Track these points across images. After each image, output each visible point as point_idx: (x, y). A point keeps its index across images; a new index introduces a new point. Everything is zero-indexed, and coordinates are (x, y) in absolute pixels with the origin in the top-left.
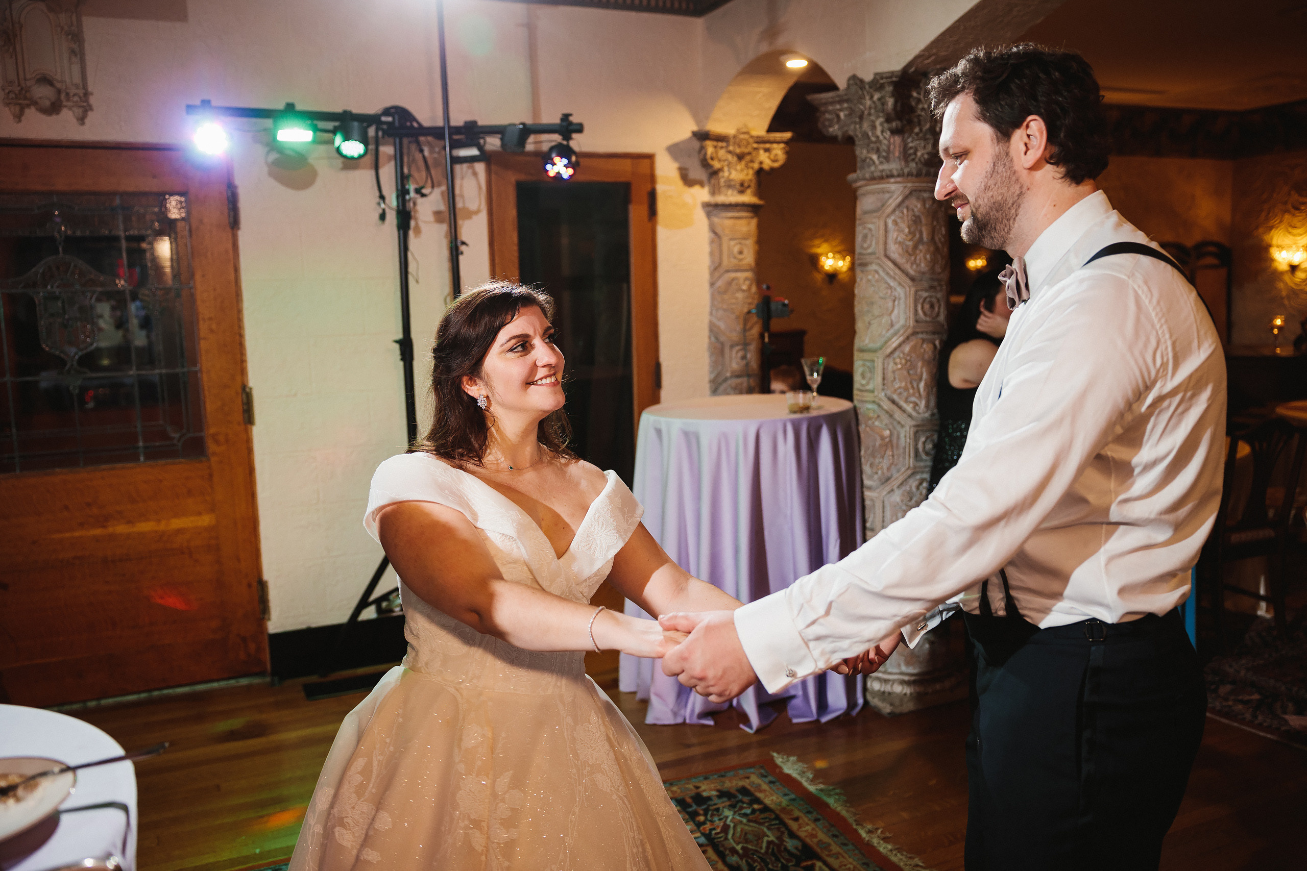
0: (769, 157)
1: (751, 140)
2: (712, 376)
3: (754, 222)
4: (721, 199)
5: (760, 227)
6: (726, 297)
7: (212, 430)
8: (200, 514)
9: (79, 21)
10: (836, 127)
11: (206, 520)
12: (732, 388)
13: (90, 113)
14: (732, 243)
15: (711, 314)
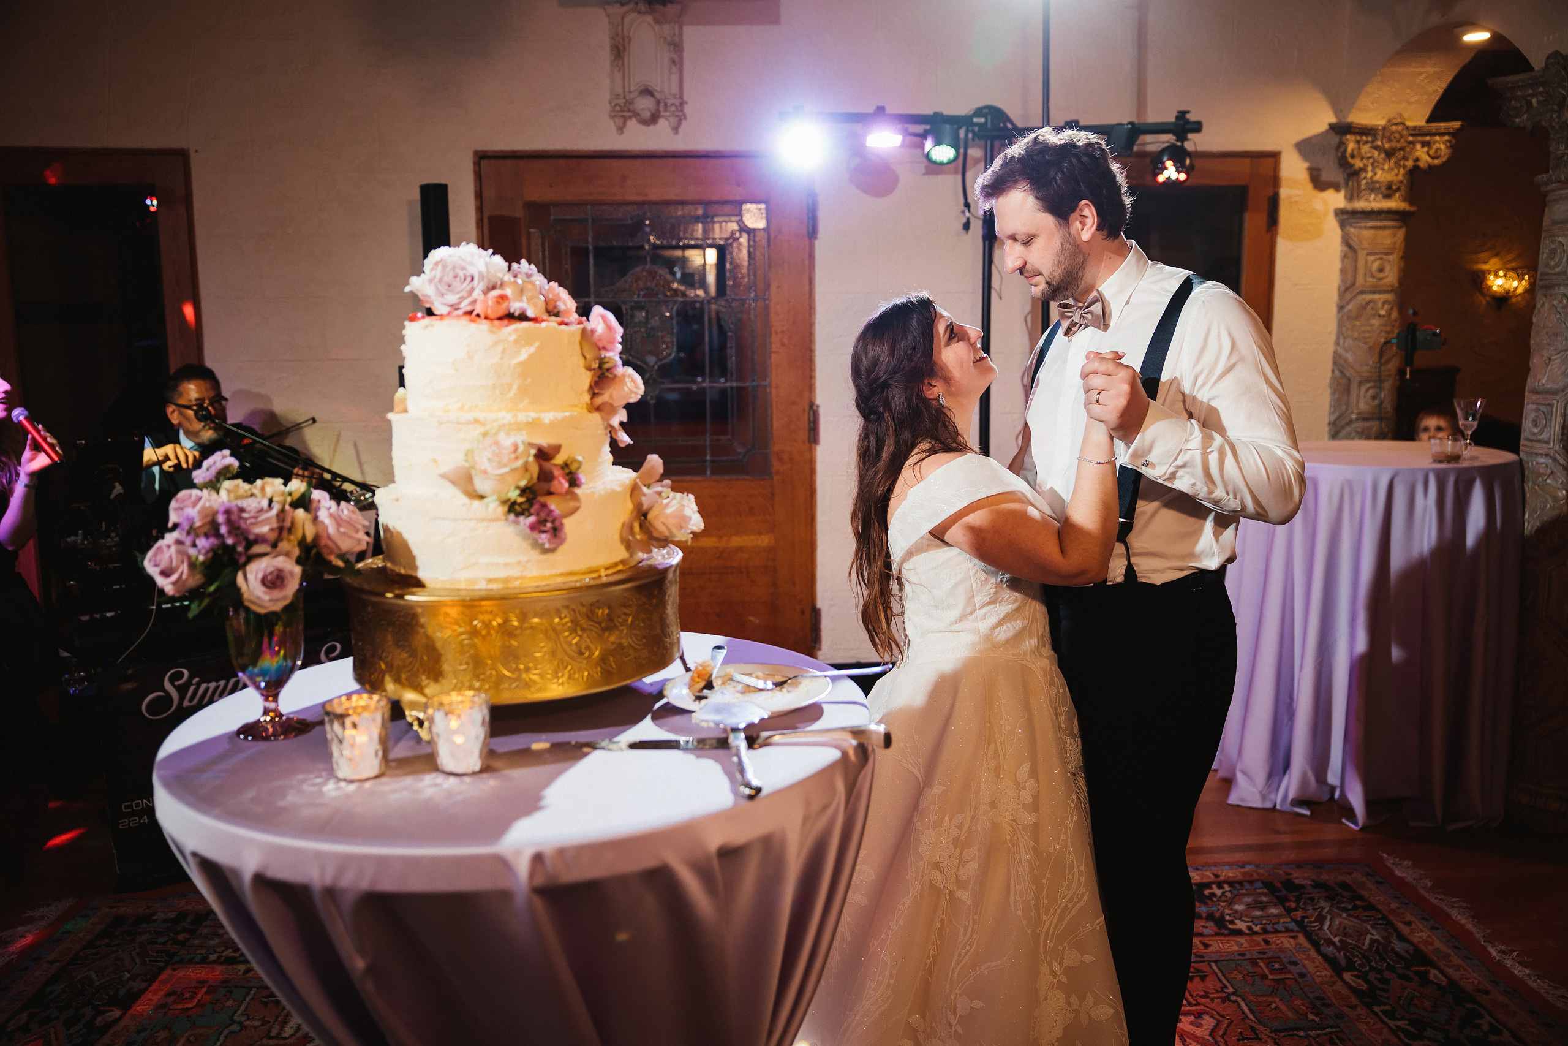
0: (1428, 153)
1: (1405, 133)
2: (1333, 418)
3: (1401, 233)
4: (1360, 205)
5: (1407, 239)
6: (1358, 323)
7: (777, 448)
8: (760, 533)
9: (681, 30)
10: (1525, 116)
11: (765, 540)
12: (1358, 433)
13: (684, 122)
14: (1372, 258)
15: (1337, 343)
